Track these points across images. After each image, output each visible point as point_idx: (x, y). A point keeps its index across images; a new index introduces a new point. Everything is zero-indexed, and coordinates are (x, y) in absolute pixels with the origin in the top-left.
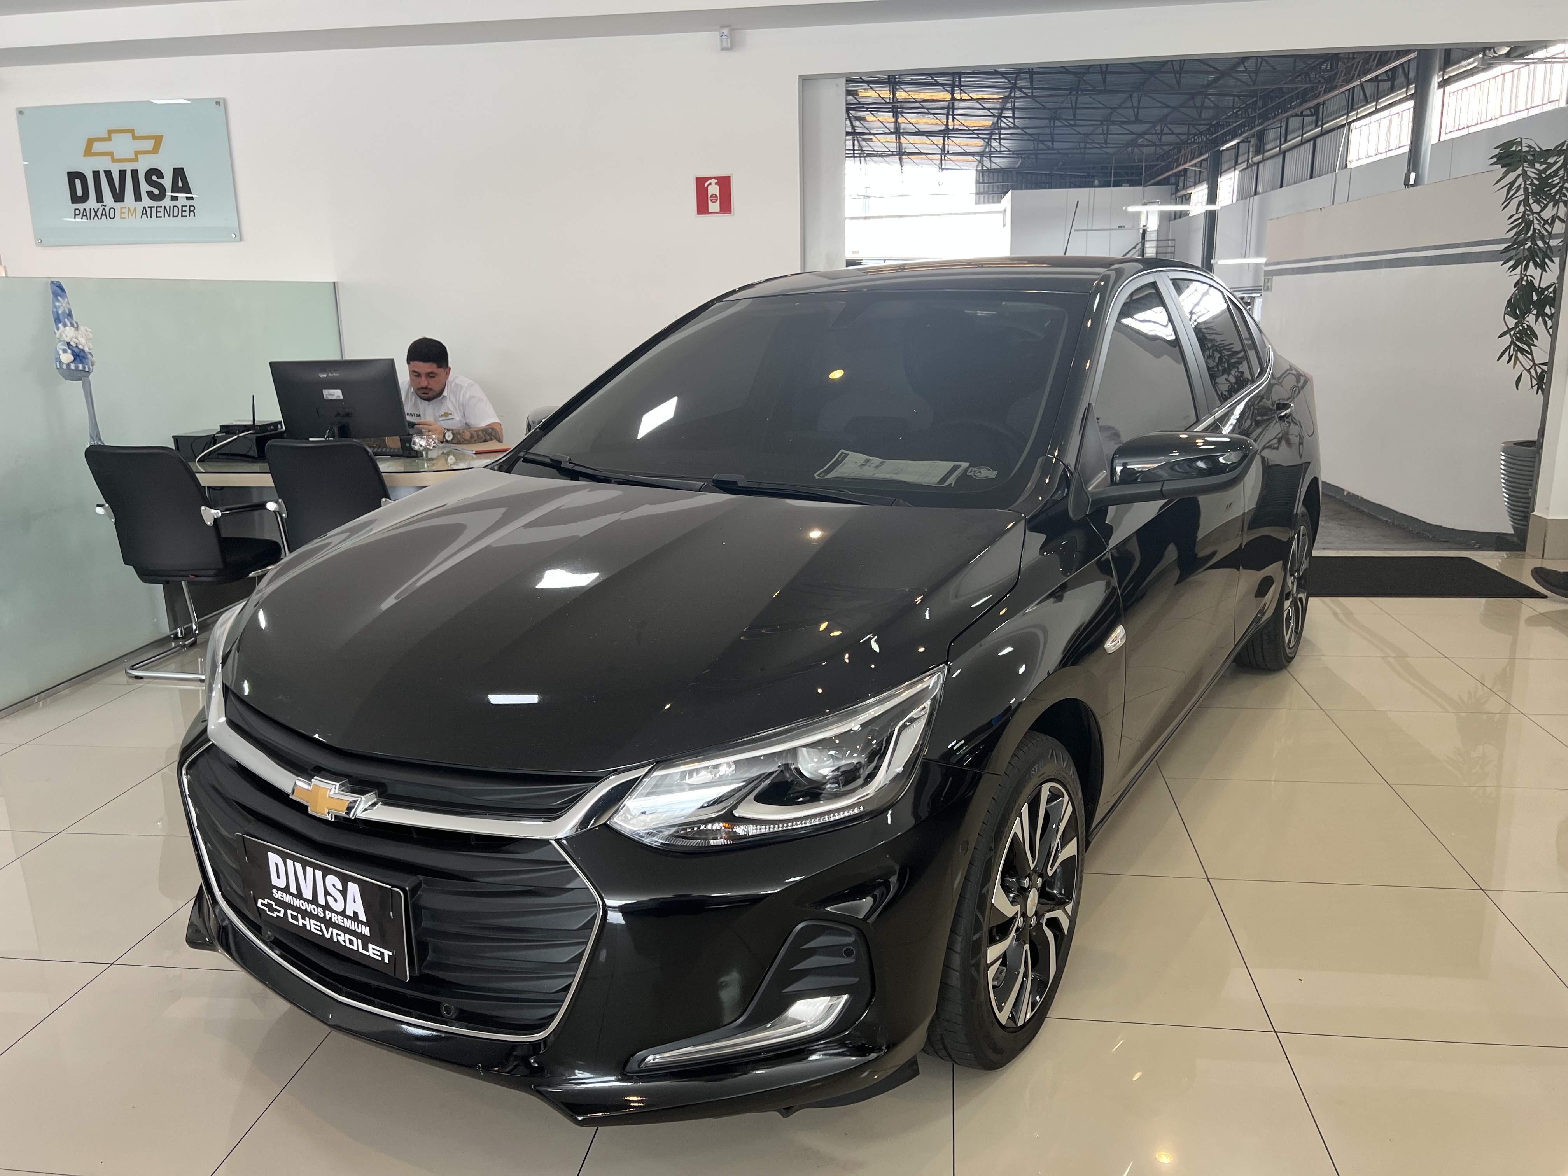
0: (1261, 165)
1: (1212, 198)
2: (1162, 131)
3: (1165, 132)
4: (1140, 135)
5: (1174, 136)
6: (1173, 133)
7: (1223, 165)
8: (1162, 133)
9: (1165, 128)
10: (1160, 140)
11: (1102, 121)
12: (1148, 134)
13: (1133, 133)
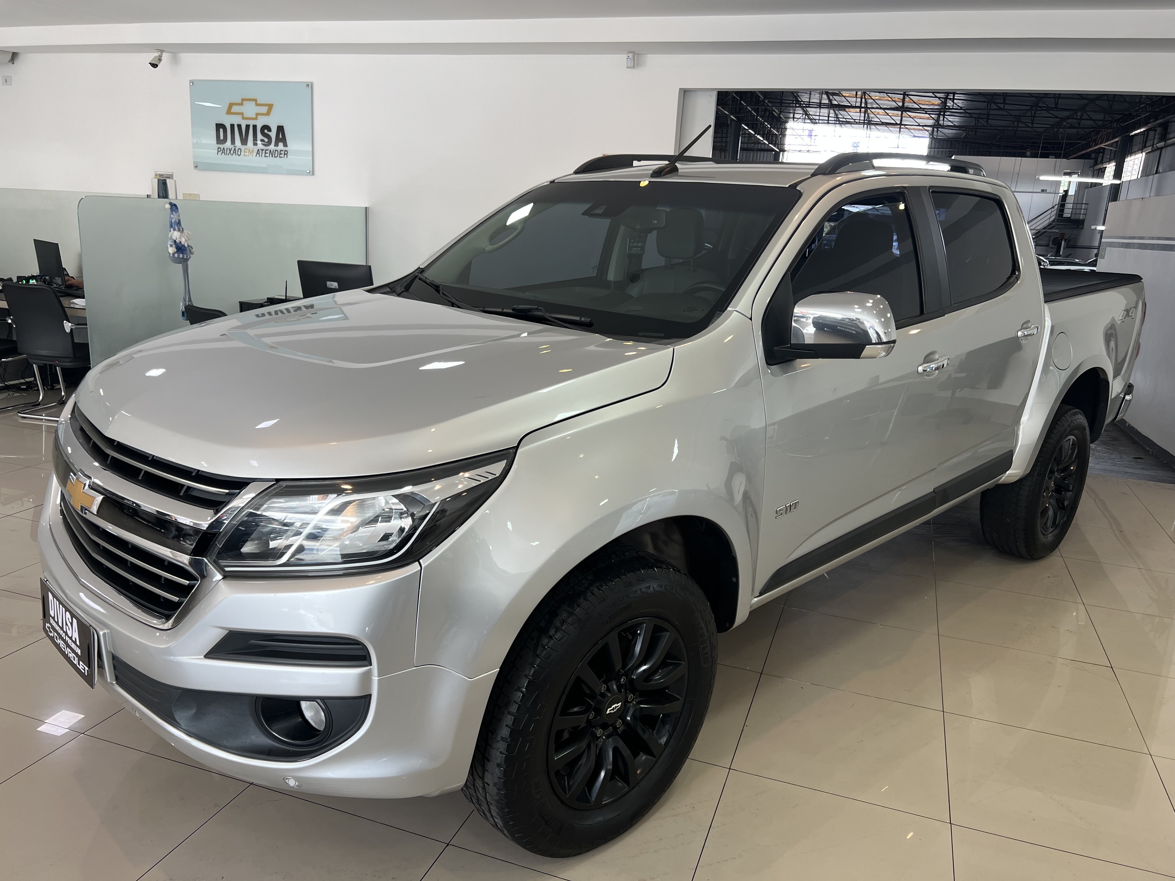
0: (1163, 150)
1: (1118, 174)
2: (1082, 116)
3: (1084, 117)
4: (1063, 119)
5: (1092, 121)
6: (1091, 119)
7: (1133, 147)
8: (1081, 119)
9: (1084, 114)
10: (1079, 124)
11: (1032, 106)
12: (1070, 119)
13: (1057, 117)
